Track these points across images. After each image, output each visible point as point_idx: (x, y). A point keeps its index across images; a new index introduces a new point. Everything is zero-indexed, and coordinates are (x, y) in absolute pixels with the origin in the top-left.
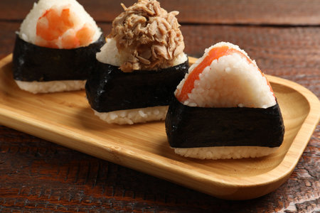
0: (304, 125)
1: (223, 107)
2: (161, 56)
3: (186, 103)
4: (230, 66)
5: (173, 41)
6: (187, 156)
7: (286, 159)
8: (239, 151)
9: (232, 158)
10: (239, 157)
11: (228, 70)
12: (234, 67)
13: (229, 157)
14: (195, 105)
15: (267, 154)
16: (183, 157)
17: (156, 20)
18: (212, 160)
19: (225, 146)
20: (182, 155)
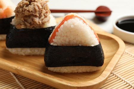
0: (115, 55)
1: (71, 45)
2: (35, 22)
3: (52, 44)
4: (73, 24)
5: (43, 15)
6: (54, 71)
7: (104, 73)
8: (81, 69)
9: (78, 72)
10: (81, 72)
11: (72, 26)
12: (75, 25)
13: (76, 72)
14: (56, 45)
15: (95, 70)
16: (53, 72)
17: (34, 3)
18: (67, 73)
19: (73, 66)
20: (52, 71)
